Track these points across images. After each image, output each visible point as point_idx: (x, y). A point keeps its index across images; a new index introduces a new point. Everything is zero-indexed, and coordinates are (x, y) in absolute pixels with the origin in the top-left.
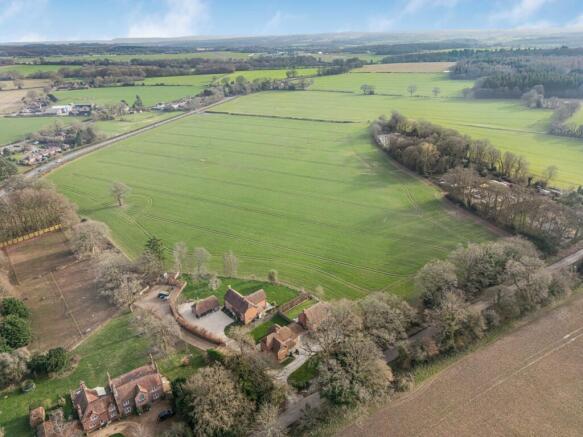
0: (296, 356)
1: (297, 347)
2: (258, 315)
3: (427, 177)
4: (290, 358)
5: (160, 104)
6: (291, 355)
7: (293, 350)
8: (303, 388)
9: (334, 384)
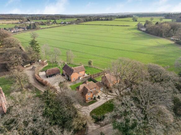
0: (98, 100)
1: (99, 94)
2: (79, 78)
3: (164, 38)
4: (94, 100)
5: (62, 22)
6: (95, 99)
7: (97, 96)
8: (101, 120)
9: (128, 116)
